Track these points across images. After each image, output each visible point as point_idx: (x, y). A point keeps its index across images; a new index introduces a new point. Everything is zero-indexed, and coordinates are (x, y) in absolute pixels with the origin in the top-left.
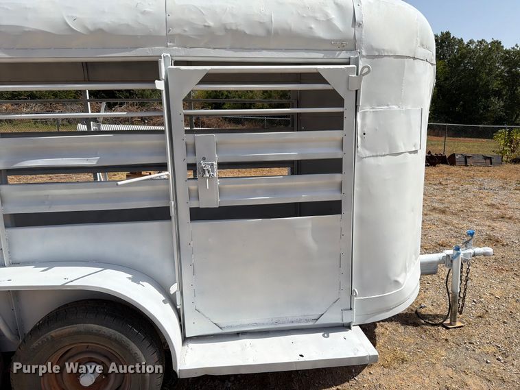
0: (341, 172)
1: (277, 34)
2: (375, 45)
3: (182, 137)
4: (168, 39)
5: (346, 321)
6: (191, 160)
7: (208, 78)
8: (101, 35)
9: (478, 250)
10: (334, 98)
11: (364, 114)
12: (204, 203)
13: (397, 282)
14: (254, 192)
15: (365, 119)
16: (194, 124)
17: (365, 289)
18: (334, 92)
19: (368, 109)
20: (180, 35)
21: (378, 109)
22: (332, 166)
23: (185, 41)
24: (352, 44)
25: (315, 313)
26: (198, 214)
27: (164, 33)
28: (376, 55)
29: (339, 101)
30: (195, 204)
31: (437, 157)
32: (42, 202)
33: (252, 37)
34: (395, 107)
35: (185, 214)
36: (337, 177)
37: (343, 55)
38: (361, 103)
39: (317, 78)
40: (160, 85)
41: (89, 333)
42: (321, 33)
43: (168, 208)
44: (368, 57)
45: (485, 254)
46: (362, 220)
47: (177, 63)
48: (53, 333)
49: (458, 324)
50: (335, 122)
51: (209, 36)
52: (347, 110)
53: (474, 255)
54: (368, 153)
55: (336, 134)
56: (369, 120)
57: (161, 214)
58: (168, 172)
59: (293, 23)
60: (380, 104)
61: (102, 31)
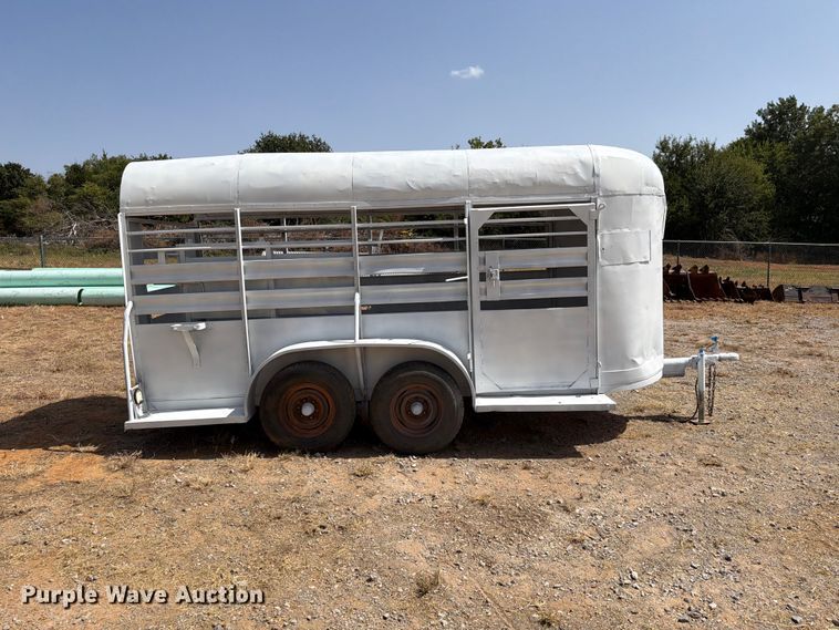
0: (586, 276)
1: (540, 184)
2: (609, 187)
3: (477, 253)
4: (470, 191)
5: (594, 386)
6: (482, 269)
7: (495, 215)
8: (429, 191)
9: (723, 355)
10: (580, 225)
11: (602, 236)
12: (490, 297)
13: (634, 361)
14: (525, 290)
15: (603, 239)
16: (484, 245)
17: (608, 365)
18: (579, 221)
19: (605, 232)
20: (478, 190)
21: (613, 232)
22: (580, 272)
23: (480, 192)
24: (593, 189)
25: (571, 381)
26: (486, 306)
27: (467, 188)
28: (610, 195)
29: (585, 228)
30: (484, 299)
31: (756, 290)
32: (385, 297)
33: (523, 188)
34: (626, 230)
35: (477, 306)
36: (584, 280)
37: (586, 197)
38: (599, 228)
39: (568, 212)
40: (466, 221)
41: (422, 375)
42: (570, 182)
43: (466, 302)
44: (604, 196)
45: (731, 359)
46: (604, 312)
47: (475, 206)
48: (401, 376)
49: (705, 421)
50: (582, 241)
51: (496, 188)
52: (590, 233)
53: (720, 360)
54: (607, 263)
55: (582, 250)
56: (606, 239)
57: (460, 306)
58: (467, 277)
59: (551, 177)
60: (615, 229)
61: (429, 188)
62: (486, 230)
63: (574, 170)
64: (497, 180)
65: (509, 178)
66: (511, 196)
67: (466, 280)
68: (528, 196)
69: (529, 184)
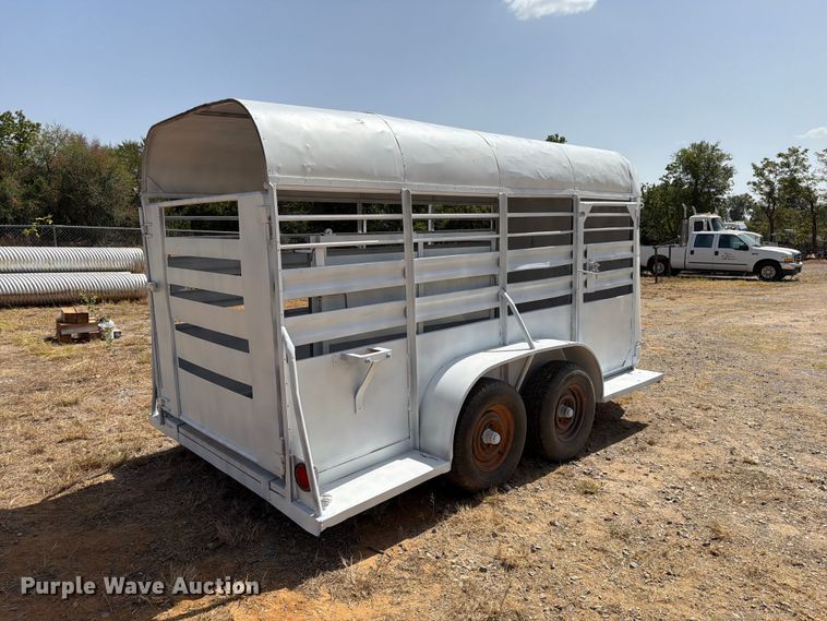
0: (632, 266)
1: (609, 182)
4: (574, 184)
6: (585, 262)
8: (550, 180)
12: (589, 289)
16: (588, 238)
18: (629, 218)
26: (588, 298)
27: (573, 181)
29: (631, 224)
30: (585, 291)
32: (520, 295)
33: (602, 184)
35: (580, 298)
43: (571, 296)
47: (581, 199)
55: (631, 243)
57: (566, 300)
61: (551, 178)
62: (590, 223)
68: (603, 192)
69: (604, 181)
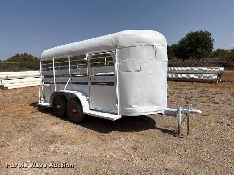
0: (114, 75)
2: (121, 45)
3: (89, 68)
5: (116, 112)
12: (92, 81)
13: (131, 106)
15: (120, 63)
17: (122, 106)
20: (90, 49)
25: (111, 109)
28: (121, 48)
34: (128, 60)
40: (86, 59)
43: (88, 82)
51: (94, 49)
52: (114, 61)
55: (113, 67)
58: (87, 75)
59: (106, 44)
60: (123, 59)
61: (81, 50)
62: (91, 61)
63: (112, 40)
64: (94, 46)
65: (97, 45)
66: (97, 51)
67: (87, 76)
68: (101, 50)
69: (101, 47)
